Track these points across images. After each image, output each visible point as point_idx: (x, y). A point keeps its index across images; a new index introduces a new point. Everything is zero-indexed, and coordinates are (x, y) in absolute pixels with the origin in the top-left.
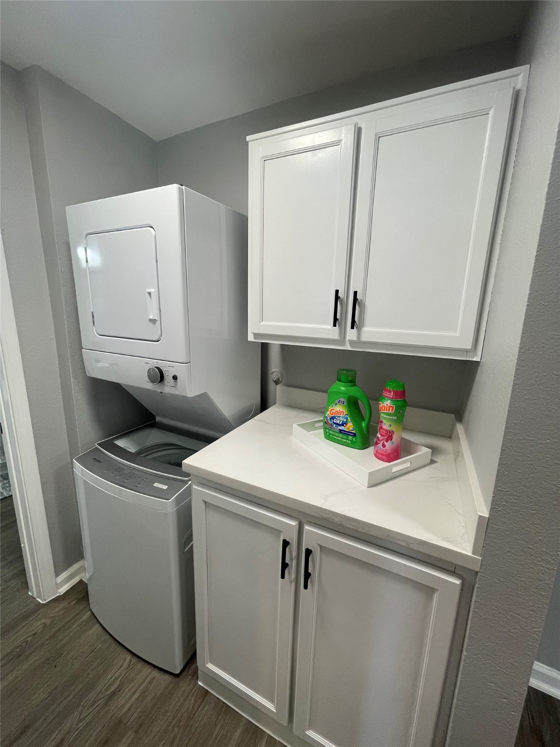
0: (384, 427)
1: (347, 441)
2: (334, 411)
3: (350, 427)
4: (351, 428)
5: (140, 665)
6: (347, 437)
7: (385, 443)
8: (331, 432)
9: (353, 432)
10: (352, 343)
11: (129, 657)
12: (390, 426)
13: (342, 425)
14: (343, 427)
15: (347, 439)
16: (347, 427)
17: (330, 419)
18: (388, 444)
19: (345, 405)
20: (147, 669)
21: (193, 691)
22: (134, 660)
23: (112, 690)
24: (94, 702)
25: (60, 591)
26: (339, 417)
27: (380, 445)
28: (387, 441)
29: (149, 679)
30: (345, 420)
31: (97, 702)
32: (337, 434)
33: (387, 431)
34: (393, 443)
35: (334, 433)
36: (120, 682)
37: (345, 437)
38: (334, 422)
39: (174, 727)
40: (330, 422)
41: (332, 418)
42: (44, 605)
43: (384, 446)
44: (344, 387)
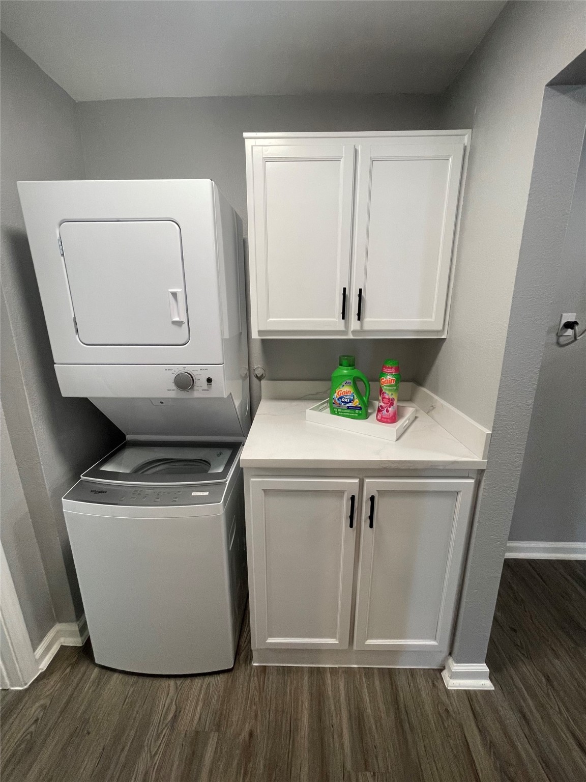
0: (387, 397)
1: (355, 415)
2: (341, 392)
3: (356, 402)
4: (358, 404)
5: (188, 681)
6: (355, 411)
7: (389, 409)
8: (339, 410)
9: (359, 406)
10: (354, 332)
11: (172, 682)
12: (392, 394)
13: (350, 402)
14: (351, 404)
15: (355, 413)
16: (354, 403)
17: (338, 399)
18: (391, 409)
19: (351, 385)
20: (198, 682)
21: (252, 673)
22: (179, 682)
23: (171, 716)
24: (158, 735)
25: (40, 667)
26: (347, 396)
27: (385, 412)
28: (390, 408)
29: (204, 687)
30: (352, 398)
31: (162, 733)
32: (345, 411)
33: (389, 399)
34: (394, 408)
35: (343, 411)
36: (176, 705)
37: (352, 411)
38: (342, 402)
39: (251, 707)
40: (338, 402)
41: (341, 398)
42: (26, 690)
43: (387, 411)
44: (347, 370)
